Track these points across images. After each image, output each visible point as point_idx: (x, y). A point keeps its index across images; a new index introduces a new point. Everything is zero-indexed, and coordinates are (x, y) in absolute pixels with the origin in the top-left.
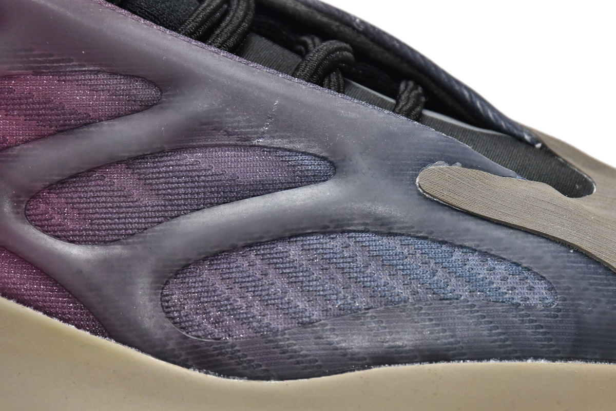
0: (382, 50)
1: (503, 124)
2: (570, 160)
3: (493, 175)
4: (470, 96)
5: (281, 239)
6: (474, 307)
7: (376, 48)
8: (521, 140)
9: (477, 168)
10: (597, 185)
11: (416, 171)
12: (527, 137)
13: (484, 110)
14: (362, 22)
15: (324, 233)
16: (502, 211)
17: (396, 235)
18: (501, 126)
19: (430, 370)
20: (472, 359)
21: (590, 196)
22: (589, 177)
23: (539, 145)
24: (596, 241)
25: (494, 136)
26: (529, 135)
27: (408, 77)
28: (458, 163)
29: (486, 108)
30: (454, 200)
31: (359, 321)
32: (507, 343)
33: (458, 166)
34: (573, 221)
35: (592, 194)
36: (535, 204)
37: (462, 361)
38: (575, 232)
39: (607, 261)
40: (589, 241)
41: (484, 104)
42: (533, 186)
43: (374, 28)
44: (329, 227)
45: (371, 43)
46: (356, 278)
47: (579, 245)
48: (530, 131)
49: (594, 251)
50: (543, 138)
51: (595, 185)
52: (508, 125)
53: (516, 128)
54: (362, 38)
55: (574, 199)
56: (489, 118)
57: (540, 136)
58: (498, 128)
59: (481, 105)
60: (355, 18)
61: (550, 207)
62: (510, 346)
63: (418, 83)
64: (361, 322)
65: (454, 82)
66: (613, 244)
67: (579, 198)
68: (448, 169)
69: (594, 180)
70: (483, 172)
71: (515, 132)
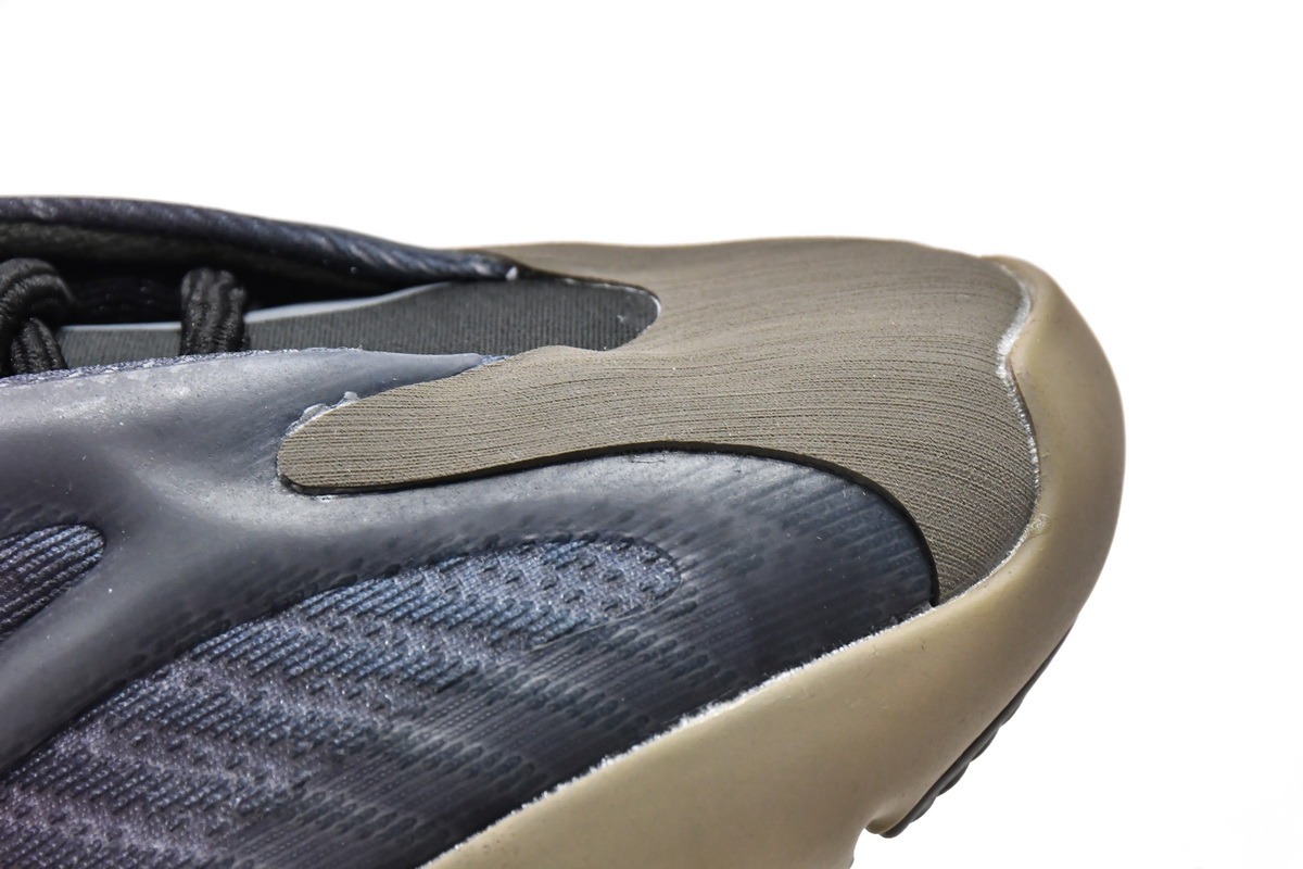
0: (114, 236)
1: (422, 266)
2: (588, 273)
3: (432, 383)
4: (330, 240)
5: (59, 730)
6: (515, 673)
7: (102, 238)
8: (471, 279)
9: (391, 385)
10: (659, 295)
11: (269, 453)
12: (481, 269)
13: (370, 256)
14: (49, 201)
15: (142, 675)
16: (480, 447)
17: (287, 606)
18: (420, 271)
19: (485, 847)
20: (566, 778)
21: (656, 324)
22: (638, 288)
23: (512, 273)
24: (701, 412)
25: (414, 297)
26: (485, 262)
27: (193, 264)
28: (347, 394)
29: (372, 249)
30: (372, 475)
31: (294, 820)
32: (618, 711)
33: (350, 400)
34: (635, 395)
35: (657, 319)
36: (544, 399)
37: (546, 794)
38: (650, 416)
39: (742, 443)
40: (688, 419)
41: (365, 245)
42: (525, 364)
43: (77, 201)
44: (144, 658)
45: (85, 233)
46: (248, 734)
47: (670, 438)
48: (483, 254)
49: (705, 435)
50: (514, 256)
51: (656, 297)
52: (432, 262)
53: (451, 261)
54: (66, 234)
55: (624, 347)
56: (387, 266)
57: (504, 253)
58: (416, 279)
59: (359, 248)
60: (32, 198)
61: (579, 390)
62: (627, 713)
63: (216, 266)
64: (299, 819)
65: (285, 231)
66: (739, 401)
67: (634, 341)
68: (333, 418)
69: (651, 288)
70: (406, 387)
71: (453, 268)
